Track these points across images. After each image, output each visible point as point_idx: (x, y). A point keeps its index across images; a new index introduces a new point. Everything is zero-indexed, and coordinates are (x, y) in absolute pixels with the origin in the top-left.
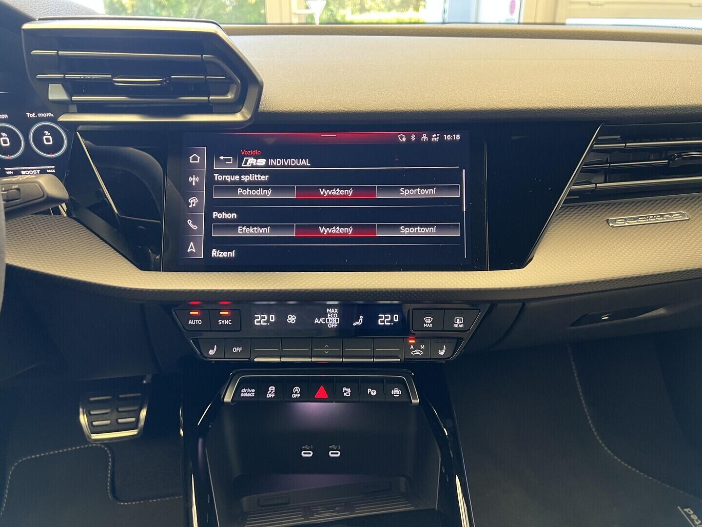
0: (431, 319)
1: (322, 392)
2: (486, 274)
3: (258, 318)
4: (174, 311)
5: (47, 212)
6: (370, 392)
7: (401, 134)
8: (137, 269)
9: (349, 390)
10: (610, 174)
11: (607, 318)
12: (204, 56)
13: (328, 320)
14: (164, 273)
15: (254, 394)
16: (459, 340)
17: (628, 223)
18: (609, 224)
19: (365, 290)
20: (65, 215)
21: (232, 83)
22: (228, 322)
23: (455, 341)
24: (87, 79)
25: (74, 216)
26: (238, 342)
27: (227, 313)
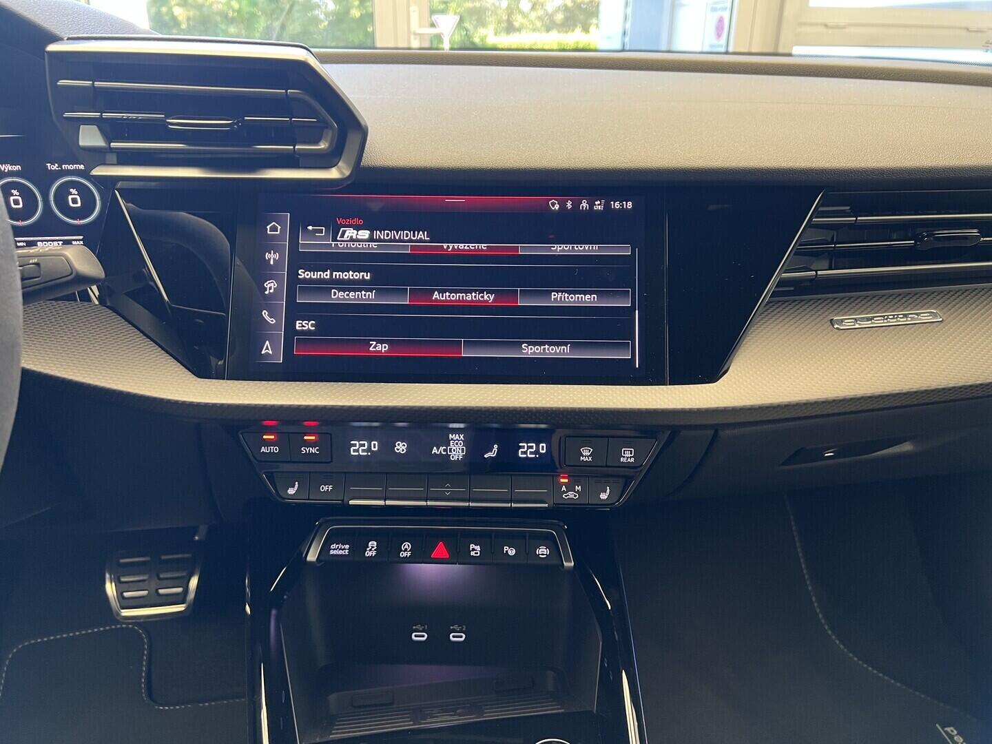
0: (590, 450)
1: (440, 550)
2: (665, 389)
3: (355, 445)
4: (242, 434)
5: (71, 298)
6: (507, 551)
7: (553, 199)
8: (193, 376)
9: (478, 548)
10: (837, 259)
11: (832, 454)
12: (289, 91)
13: (451, 449)
14: (228, 381)
15: (347, 551)
16: (628, 480)
17: (860, 324)
18: (833, 326)
19: (501, 408)
20: (97, 303)
21: (327, 128)
22: (314, 450)
23: (624, 480)
24: (132, 119)
25: (108, 304)
26: (327, 478)
27: (313, 438)
